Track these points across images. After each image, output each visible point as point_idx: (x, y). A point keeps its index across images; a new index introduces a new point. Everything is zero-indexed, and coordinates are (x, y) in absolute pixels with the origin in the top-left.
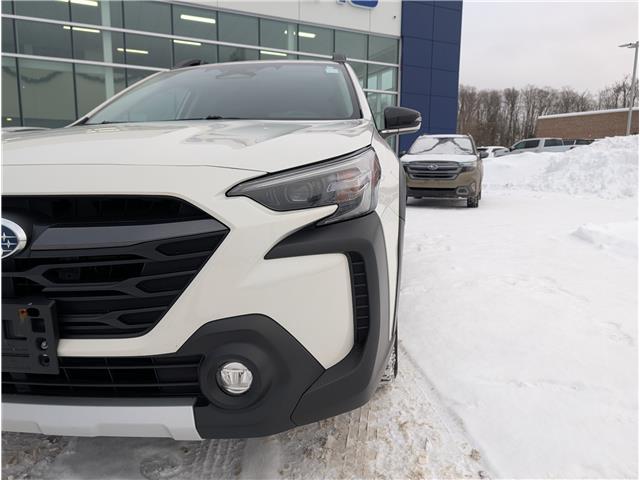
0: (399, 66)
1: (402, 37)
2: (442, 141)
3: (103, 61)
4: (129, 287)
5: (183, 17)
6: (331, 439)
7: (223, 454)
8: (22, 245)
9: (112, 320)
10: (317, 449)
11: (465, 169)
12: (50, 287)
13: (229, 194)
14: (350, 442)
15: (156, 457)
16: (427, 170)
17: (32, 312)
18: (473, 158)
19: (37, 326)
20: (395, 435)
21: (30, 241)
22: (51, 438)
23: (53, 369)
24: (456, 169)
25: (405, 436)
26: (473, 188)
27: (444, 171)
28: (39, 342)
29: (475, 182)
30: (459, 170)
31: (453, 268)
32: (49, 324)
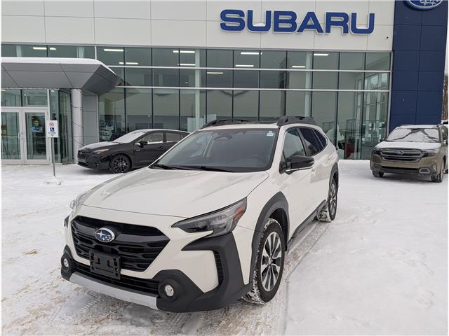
0: (391, 71)
1: (393, 51)
2: (414, 131)
3: (194, 86)
4: (140, 256)
5: (242, 53)
6: (224, 322)
7: (180, 319)
8: (113, 238)
9: (135, 265)
10: (215, 325)
11: (426, 155)
12: (120, 252)
13: (172, 226)
14: (231, 325)
15: (158, 315)
16: (395, 154)
17: (115, 260)
18: (439, 145)
19: (116, 264)
20: (251, 327)
21: (115, 237)
22: (118, 300)
23: (119, 278)
24: (419, 155)
25: (256, 328)
26: (435, 168)
27: (409, 155)
28: (116, 269)
29: (435, 164)
30: (422, 155)
31: (362, 239)
32: (118, 264)
